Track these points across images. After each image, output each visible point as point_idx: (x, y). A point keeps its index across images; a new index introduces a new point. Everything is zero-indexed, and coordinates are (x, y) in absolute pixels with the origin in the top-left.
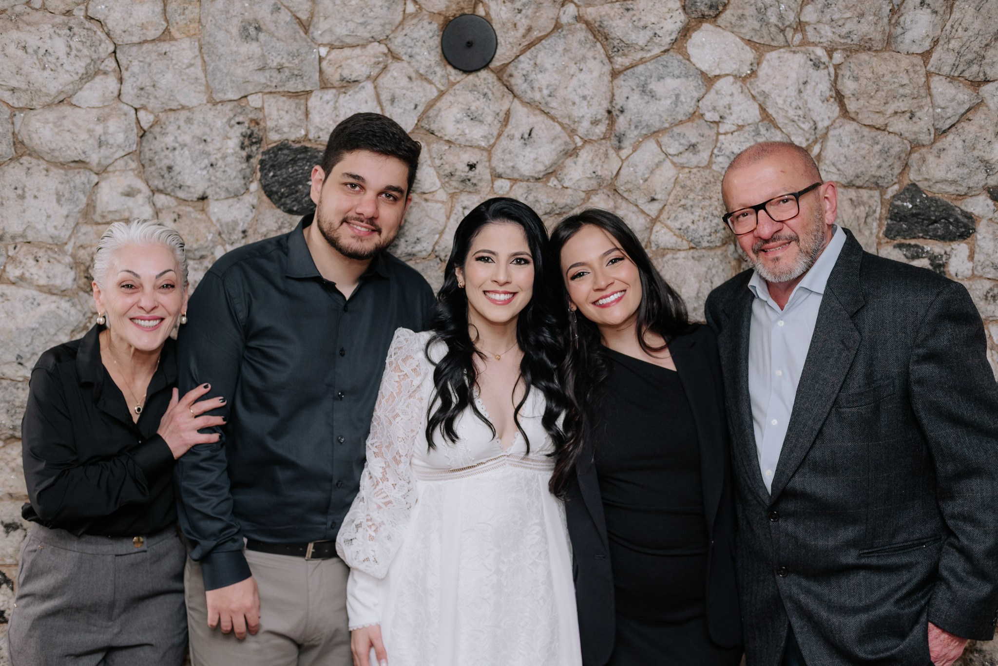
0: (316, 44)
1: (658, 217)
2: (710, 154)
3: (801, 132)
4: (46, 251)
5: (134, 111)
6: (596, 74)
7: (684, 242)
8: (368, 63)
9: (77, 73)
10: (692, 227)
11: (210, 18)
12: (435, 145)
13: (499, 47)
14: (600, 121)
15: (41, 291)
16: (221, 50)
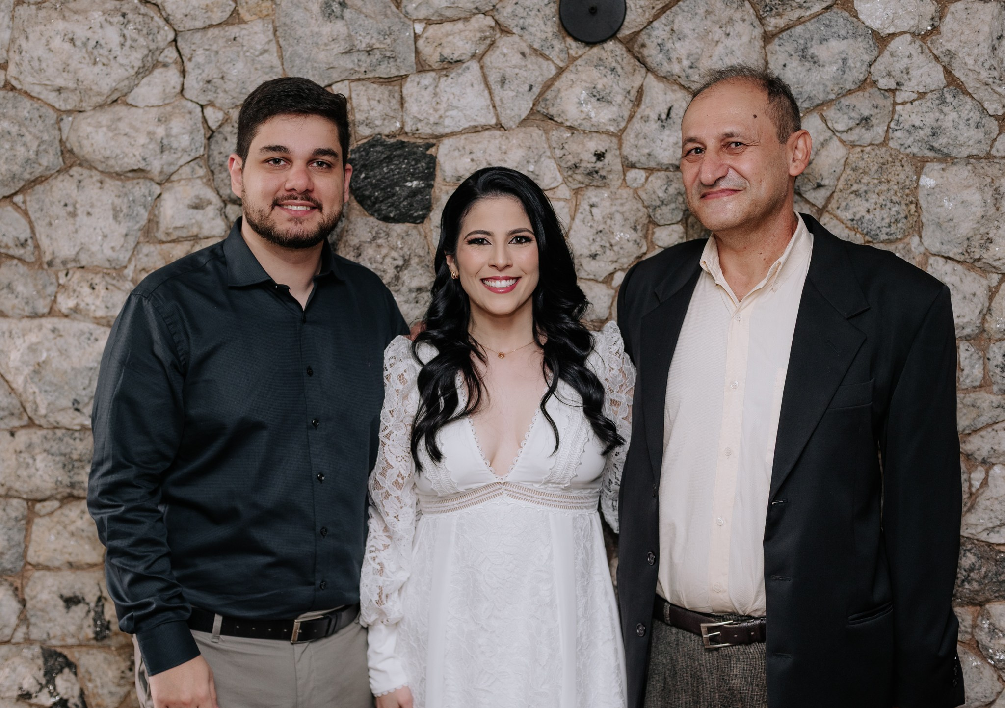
0: (410, 19)
1: (825, 206)
2: (886, 128)
3: (996, 97)
4: (103, 277)
5: (199, 109)
6: (745, 39)
7: (858, 235)
8: (473, 39)
9: (133, 67)
10: (867, 217)
12: (554, 133)
13: (628, 12)
15: (98, 324)
16: (300, 32)
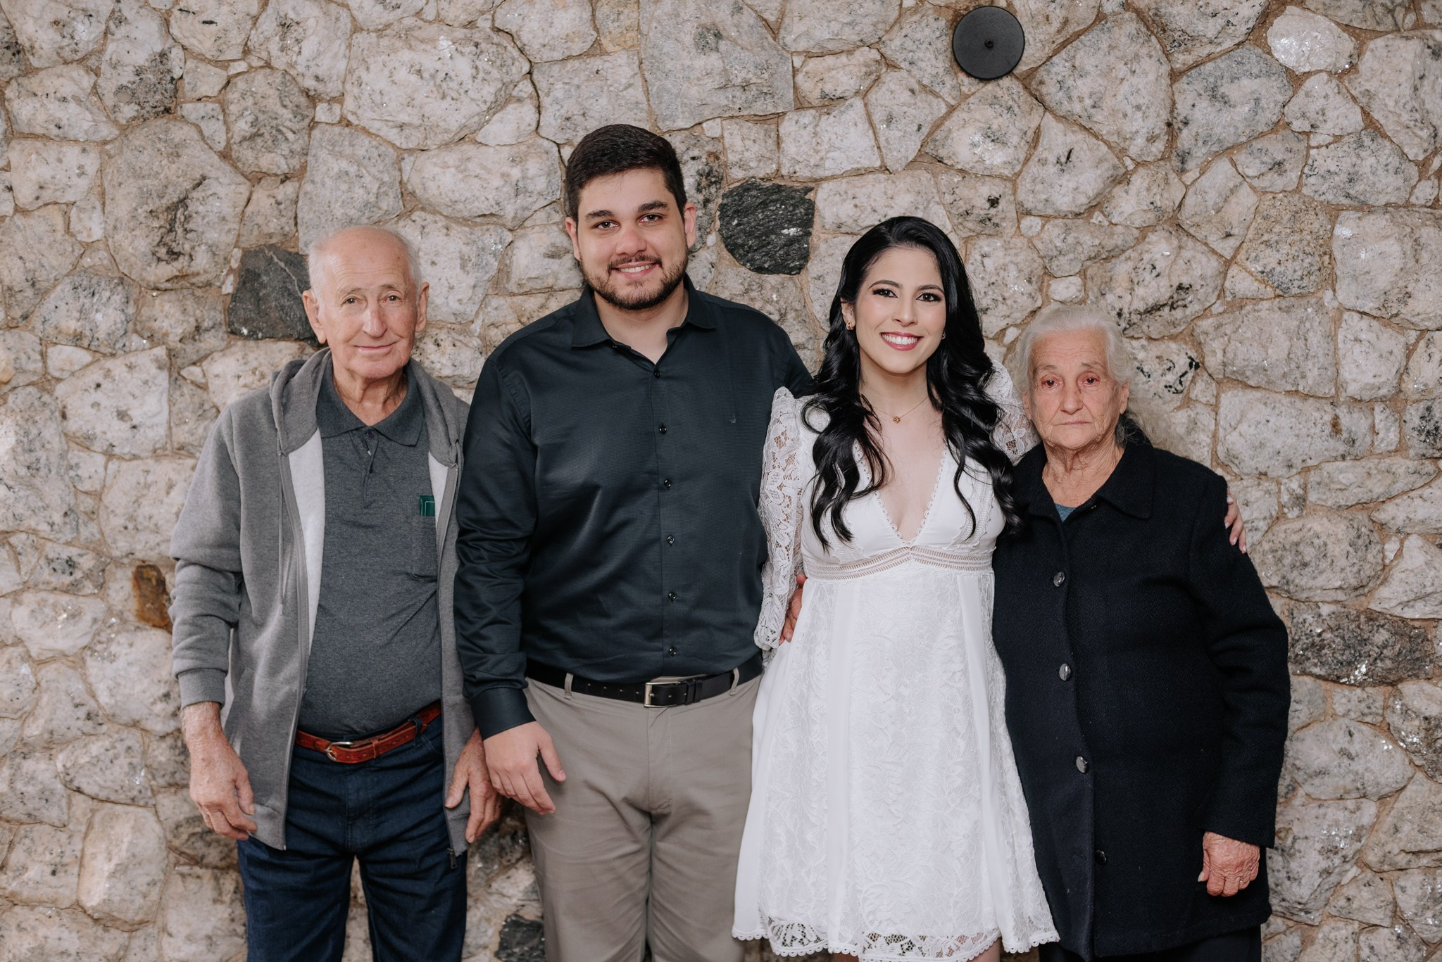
0: (788, 52)
1: (1234, 257)
2: (1299, 173)
3: (1417, 140)
4: (448, 332)
5: (556, 149)
6: (1152, 77)
7: (1268, 288)
8: (857, 74)
9: (485, 102)
10: (1278, 269)
11: (654, 24)
12: (944, 177)
13: (1027, 46)
14: (1158, 136)
16: (669, 65)
